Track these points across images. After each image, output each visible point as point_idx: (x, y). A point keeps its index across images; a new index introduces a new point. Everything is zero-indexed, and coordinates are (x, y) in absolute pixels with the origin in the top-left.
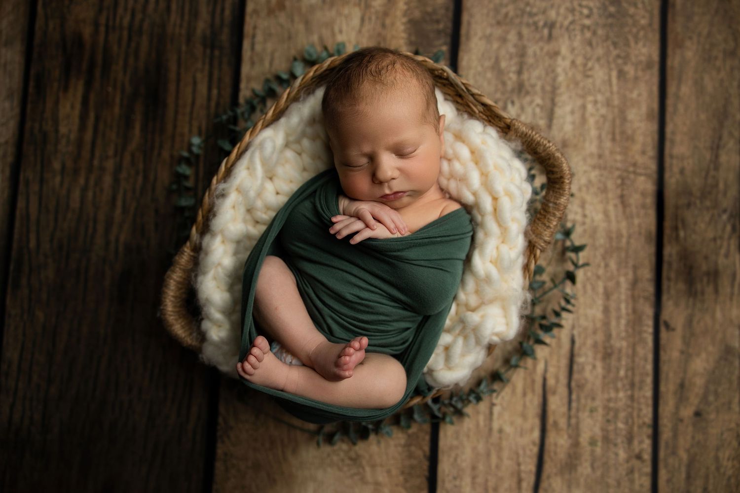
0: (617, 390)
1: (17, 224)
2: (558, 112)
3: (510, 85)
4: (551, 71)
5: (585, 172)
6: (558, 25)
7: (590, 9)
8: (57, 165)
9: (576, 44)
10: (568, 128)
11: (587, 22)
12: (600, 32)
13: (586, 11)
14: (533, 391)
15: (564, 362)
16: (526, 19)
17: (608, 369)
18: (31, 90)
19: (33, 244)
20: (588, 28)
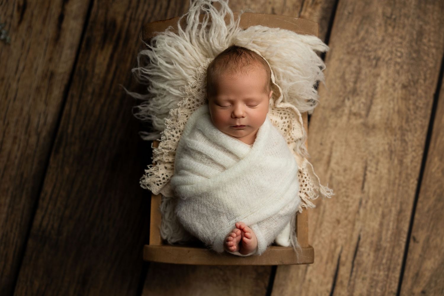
0: (380, 270)
1: (63, 118)
2: (374, 108)
3: (349, 89)
4: (373, 85)
5: (383, 144)
6: (382, 59)
7: (402, 54)
8: (90, 90)
9: (391, 71)
10: (377, 118)
11: (399, 60)
12: (405, 67)
13: (399, 54)
14: (332, 261)
15: (352, 249)
16: (364, 53)
17: (376, 257)
18: (83, 46)
19: (70, 130)
20: (399, 64)
